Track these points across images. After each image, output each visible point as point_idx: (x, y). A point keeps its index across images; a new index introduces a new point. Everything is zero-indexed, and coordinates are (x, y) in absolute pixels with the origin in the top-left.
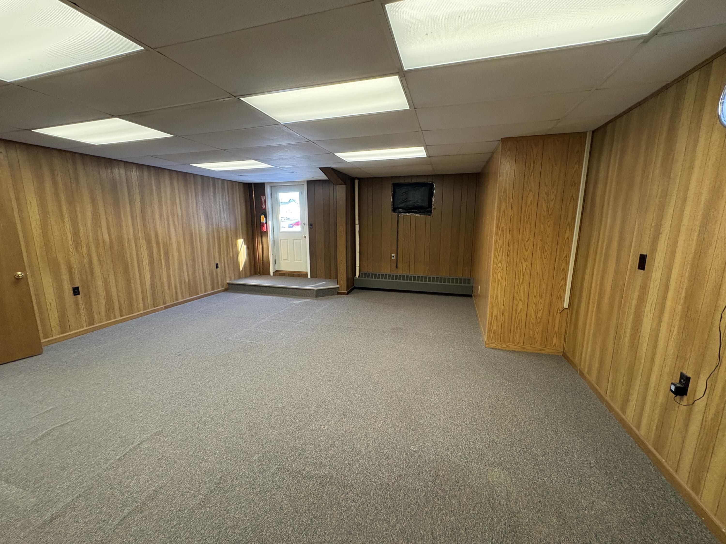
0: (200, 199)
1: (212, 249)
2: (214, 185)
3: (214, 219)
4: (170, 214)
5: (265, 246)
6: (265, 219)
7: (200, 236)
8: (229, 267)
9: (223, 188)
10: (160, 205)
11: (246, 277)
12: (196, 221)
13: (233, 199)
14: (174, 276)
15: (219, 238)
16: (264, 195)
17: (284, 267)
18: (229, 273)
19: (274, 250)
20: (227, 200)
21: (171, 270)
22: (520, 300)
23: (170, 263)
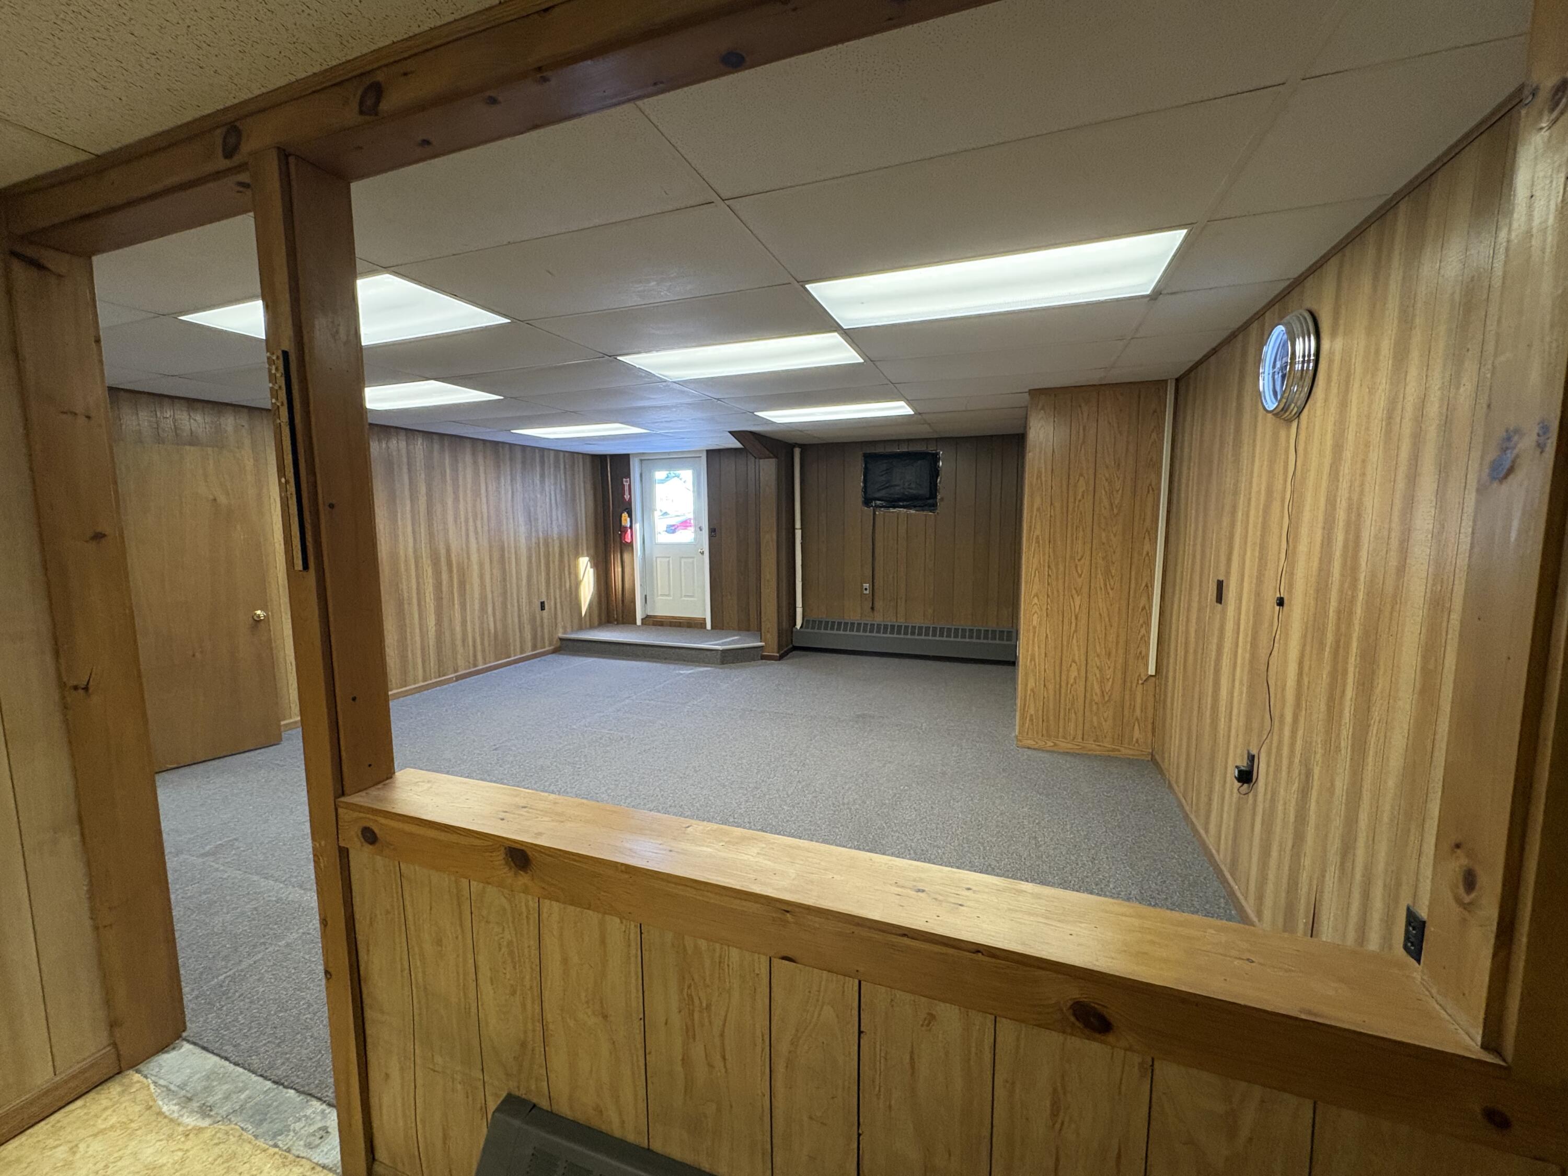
0: (519, 486)
1: (535, 577)
2: (542, 463)
3: (540, 521)
4: (470, 514)
5: (627, 570)
6: (628, 519)
7: (516, 552)
8: (562, 609)
9: (557, 467)
10: (456, 499)
11: (592, 627)
12: (511, 526)
13: (573, 484)
14: (473, 622)
15: (547, 555)
16: (628, 476)
17: (662, 610)
18: (563, 620)
19: (643, 577)
20: (563, 487)
21: (468, 613)
22: (1074, 661)
23: (468, 600)
